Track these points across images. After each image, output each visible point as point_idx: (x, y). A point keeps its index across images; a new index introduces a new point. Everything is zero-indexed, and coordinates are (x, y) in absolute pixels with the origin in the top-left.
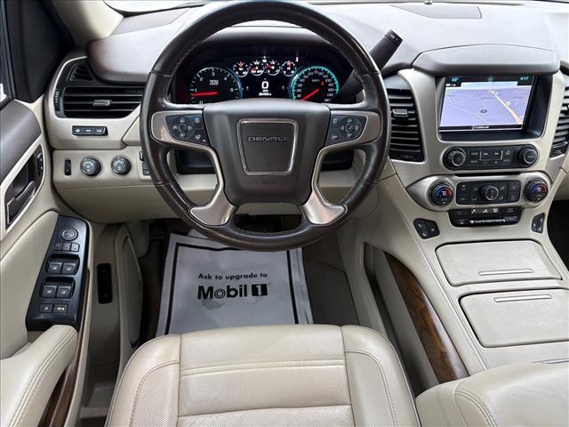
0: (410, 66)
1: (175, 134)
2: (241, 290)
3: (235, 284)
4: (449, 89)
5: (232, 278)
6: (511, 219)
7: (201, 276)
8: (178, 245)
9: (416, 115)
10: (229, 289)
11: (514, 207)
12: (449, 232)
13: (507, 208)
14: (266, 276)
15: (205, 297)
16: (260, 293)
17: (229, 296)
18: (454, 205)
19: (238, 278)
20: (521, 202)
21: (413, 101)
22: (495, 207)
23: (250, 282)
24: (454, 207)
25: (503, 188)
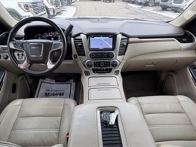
0: (82, 33)
1: (15, 47)
2: (56, 94)
3: (55, 93)
4: (91, 38)
5: (55, 91)
6: (109, 71)
7: (46, 90)
8: (42, 82)
9: (83, 45)
10: (53, 94)
11: (110, 69)
12: (92, 74)
13: (108, 69)
14: (64, 91)
15: (47, 95)
16: (61, 95)
17: (53, 95)
18: (93, 67)
19: (57, 91)
20: (111, 67)
21: (82, 42)
22: (105, 68)
23: (59, 92)
24: (93, 68)
25: (106, 63)
